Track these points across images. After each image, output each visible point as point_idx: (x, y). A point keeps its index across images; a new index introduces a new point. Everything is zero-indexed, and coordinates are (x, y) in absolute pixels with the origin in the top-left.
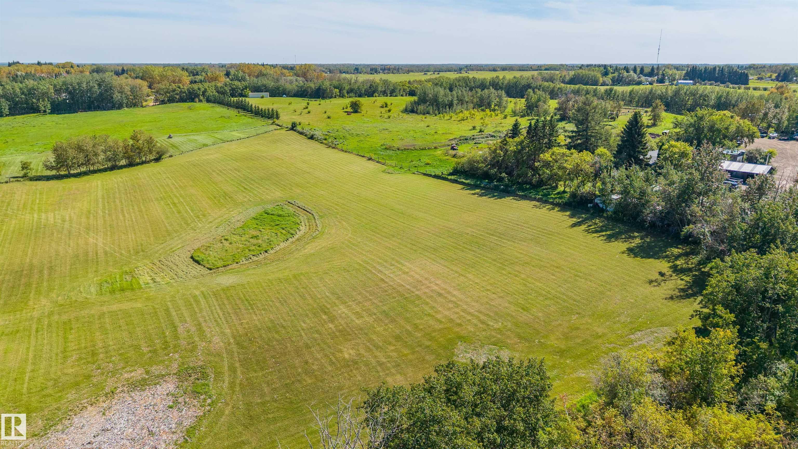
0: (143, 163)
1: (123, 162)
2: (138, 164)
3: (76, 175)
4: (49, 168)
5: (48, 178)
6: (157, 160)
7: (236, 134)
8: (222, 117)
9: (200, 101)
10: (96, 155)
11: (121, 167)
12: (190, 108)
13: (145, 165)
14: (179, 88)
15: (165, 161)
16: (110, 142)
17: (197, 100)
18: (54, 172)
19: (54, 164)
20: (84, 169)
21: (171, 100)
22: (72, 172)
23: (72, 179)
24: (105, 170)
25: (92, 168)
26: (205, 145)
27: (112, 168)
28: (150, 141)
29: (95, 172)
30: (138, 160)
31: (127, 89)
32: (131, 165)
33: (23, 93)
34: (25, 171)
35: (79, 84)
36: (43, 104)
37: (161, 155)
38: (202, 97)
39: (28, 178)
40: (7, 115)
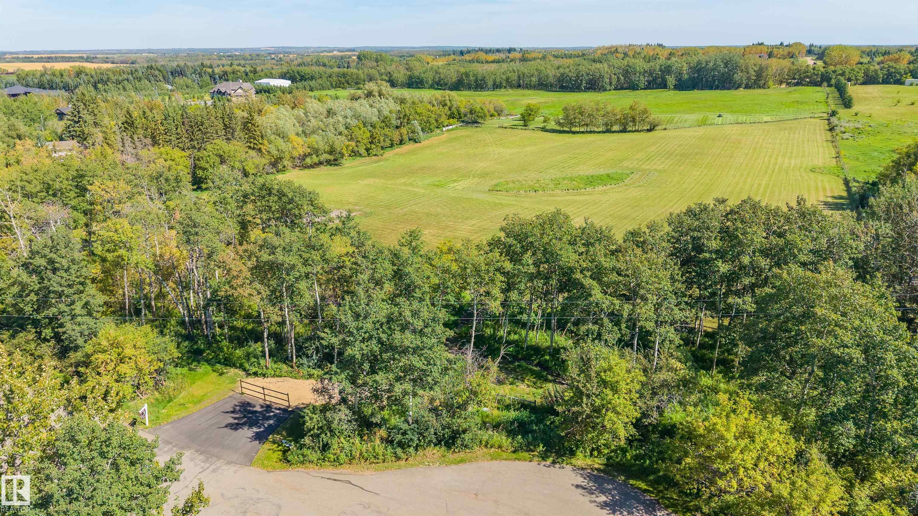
0: (635, 131)
1: (616, 128)
2: (629, 132)
3: (574, 133)
4: (559, 124)
5: (554, 131)
6: (649, 130)
9: (830, 86)
11: (615, 132)
13: (636, 133)
15: (657, 134)
16: (609, 108)
17: (825, 84)
18: (558, 128)
19: (562, 121)
20: (582, 129)
21: (798, 83)
22: (573, 129)
23: (571, 135)
24: (599, 132)
25: (589, 130)
27: (608, 131)
28: (645, 111)
29: (591, 132)
30: (630, 129)
31: (753, 69)
32: (624, 131)
33: (661, 70)
34: (545, 124)
35: (707, 63)
36: (671, 80)
37: (654, 127)
38: (833, 81)
39: (544, 129)
40: (641, 89)
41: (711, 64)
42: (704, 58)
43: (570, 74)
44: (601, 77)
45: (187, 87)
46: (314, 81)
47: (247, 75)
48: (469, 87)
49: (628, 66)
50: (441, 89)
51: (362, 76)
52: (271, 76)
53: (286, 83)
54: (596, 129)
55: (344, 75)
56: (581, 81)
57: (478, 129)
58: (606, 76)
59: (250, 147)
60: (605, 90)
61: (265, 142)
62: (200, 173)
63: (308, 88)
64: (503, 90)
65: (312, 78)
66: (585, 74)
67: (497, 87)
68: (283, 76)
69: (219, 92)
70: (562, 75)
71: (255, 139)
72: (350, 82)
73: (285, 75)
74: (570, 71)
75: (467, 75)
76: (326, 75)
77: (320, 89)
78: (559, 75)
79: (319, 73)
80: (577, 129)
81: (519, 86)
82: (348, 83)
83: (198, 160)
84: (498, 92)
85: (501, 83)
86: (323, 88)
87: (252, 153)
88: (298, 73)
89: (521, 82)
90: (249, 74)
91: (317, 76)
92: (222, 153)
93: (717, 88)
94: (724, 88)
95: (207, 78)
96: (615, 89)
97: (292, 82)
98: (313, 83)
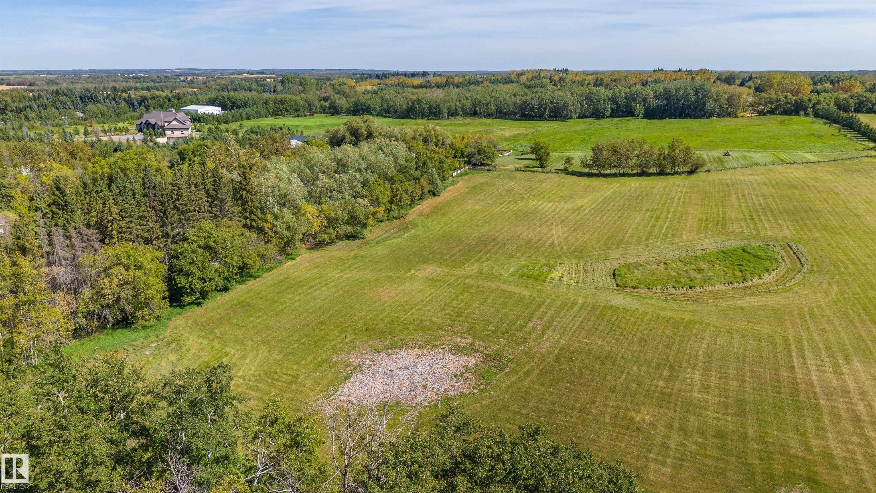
0: (675, 173)
2: (668, 174)
3: (605, 176)
4: (585, 164)
5: (581, 174)
6: (691, 172)
7: (810, 157)
8: (811, 135)
9: (807, 114)
10: (628, 158)
11: (651, 175)
12: (782, 122)
13: (675, 176)
14: (786, 98)
15: (699, 176)
16: (646, 148)
17: (803, 113)
18: (586, 170)
19: (590, 162)
20: (613, 171)
21: (772, 112)
22: (603, 172)
23: (601, 179)
24: (633, 175)
25: (621, 171)
26: (757, 164)
27: (643, 174)
29: (623, 175)
30: (668, 170)
31: (724, 98)
32: (661, 173)
33: (626, 98)
34: (566, 165)
35: (677, 90)
36: (639, 109)
37: (696, 168)
38: (810, 110)
39: (566, 172)
40: (607, 117)
41: (681, 92)
42: (673, 86)
43: (533, 102)
44: (565, 105)
45: (102, 115)
46: (249, 109)
47: (169, 100)
48: (422, 115)
49: (592, 93)
50: (389, 117)
51: (302, 103)
52: (198, 103)
53: (216, 110)
54: (630, 172)
55: (282, 102)
56: (545, 109)
57: (491, 173)
58: (570, 103)
59: (245, 226)
60: (571, 118)
61: (270, 217)
62: (182, 281)
63: (244, 116)
64: (458, 118)
65: (245, 105)
66: (548, 102)
67: (452, 115)
68: (211, 103)
69: (148, 124)
70: (524, 103)
71: (252, 213)
72: (288, 109)
73: (214, 101)
74: (533, 99)
75: (419, 102)
76: (261, 102)
77: (257, 117)
78: (519, 102)
79: (253, 99)
80: (609, 172)
81: (475, 114)
82: (287, 111)
83: (177, 257)
84: (452, 121)
85: (456, 110)
86: (260, 116)
87: (253, 236)
88: (229, 99)
89: (478, 109)
90: (172, 100)
91: (251, 102)
92: (213, 245)
93: (688, 116)
94: (695, 117)
95: (124, 104)
96: (580, 117)
97: (223, 109)
98: (248, 110)
